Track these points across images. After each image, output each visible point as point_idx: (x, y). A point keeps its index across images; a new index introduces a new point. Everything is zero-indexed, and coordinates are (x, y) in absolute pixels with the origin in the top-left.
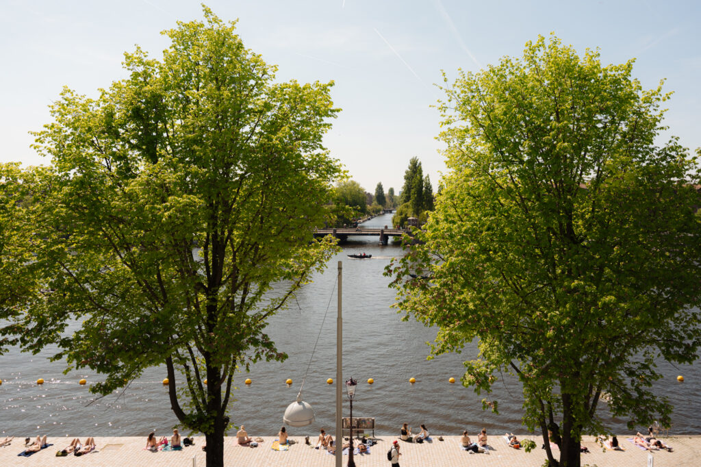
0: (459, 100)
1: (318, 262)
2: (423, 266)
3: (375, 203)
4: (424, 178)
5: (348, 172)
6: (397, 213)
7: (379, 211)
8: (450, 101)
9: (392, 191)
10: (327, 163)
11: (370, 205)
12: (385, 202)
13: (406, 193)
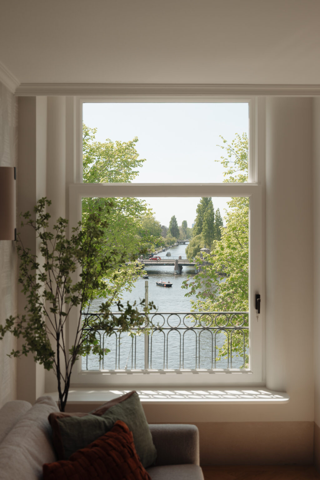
0: (238, 155)
1: (127, 283)
2: (211, 281)
3: (169, 235)
4: (215, 211)
5: (152, 210)
6: (191, 244)
7: (173, 242)
8: (230, 156)
9: (185, 223)
10: (136, 203)
11: (165, 237)
12: (179, 234)
13: (198, 226)
